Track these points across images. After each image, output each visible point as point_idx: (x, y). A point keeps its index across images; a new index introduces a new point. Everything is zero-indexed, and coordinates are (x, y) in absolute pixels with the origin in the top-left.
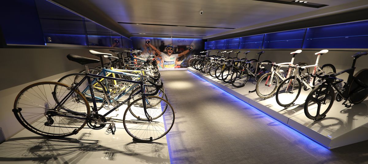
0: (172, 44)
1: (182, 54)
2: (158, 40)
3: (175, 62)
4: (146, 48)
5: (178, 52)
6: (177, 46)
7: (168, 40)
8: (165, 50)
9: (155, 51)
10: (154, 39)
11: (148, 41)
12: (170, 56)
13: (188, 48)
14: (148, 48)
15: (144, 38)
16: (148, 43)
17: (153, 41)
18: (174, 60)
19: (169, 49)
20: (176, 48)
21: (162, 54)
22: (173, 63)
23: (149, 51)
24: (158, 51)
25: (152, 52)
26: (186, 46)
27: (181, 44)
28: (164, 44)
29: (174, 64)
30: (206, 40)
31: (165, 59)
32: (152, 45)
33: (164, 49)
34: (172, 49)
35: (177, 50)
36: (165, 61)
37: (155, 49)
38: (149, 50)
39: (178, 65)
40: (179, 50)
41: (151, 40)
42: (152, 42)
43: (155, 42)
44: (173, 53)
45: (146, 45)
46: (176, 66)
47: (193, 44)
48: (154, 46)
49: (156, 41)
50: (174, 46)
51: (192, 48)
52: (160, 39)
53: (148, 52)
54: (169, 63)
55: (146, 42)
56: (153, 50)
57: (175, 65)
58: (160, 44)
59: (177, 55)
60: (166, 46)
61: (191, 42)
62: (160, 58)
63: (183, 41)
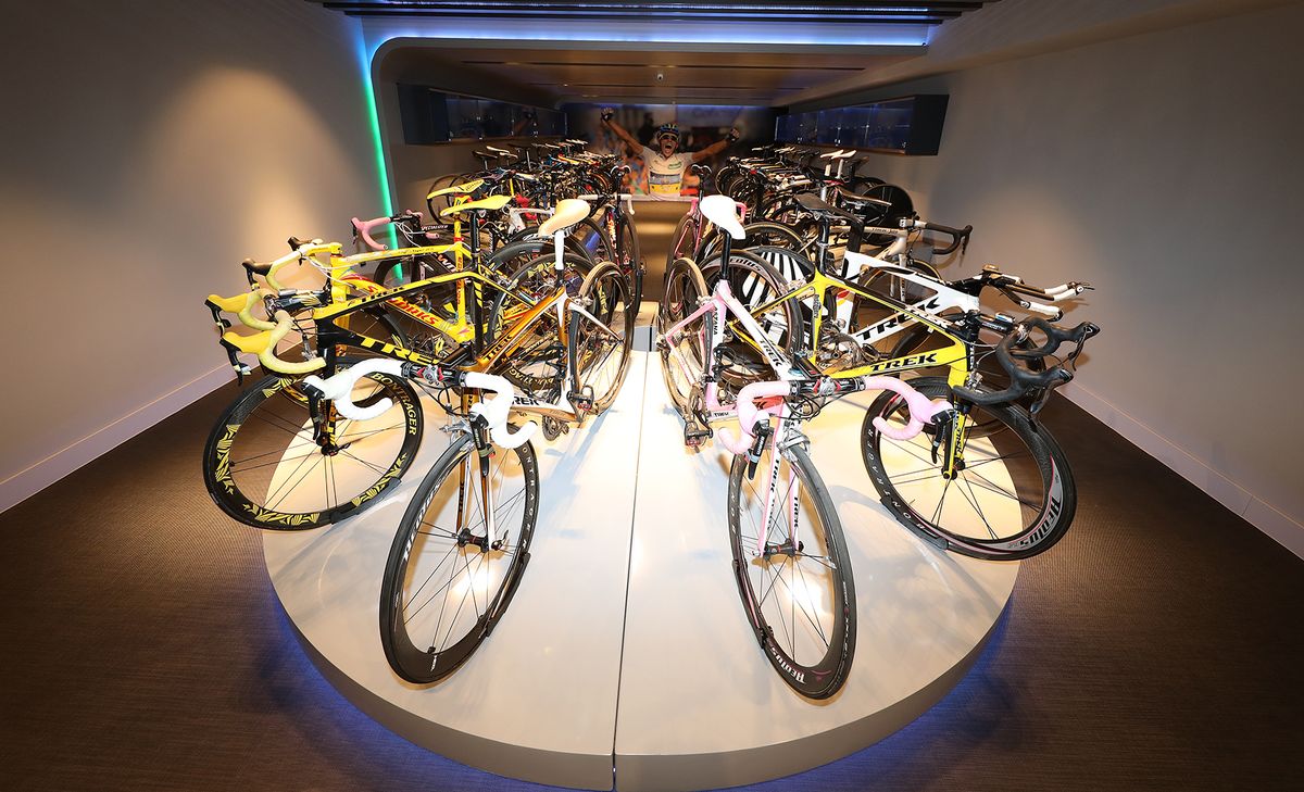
0: (676, 121)
1: (703, 152)
2: (636, 110)
3: (681, 177)
4: (601, 133)
5: (692, 146)
6: (689, 130)
7: (663, 112)
8: (656, 141)
9: (627, 142)
10: (626, 108)
11: (608, 114)
12: (667, 158)
13: (725, 135)
14: (608, 132)
15: (599, 107)
16: (606, 121)
17: (621, 113)
18: (681, 171)
19: (666, 137)
20: (685, 136)
21: (646, 150)
22: (675, 179)
23: (609, 143)
24: (634, 142)
25: (617, 146)
26: (717, 129)
27: (701, 123)
28: (652, 121)
29: (680, 185)
30: (783, 111)
31: (654, 165)
32: (618, 124)
33: (652, 137)
34: (674, 139)
35: (691, 141)
36: (652, 174)
37: (627, 137)
38: (610, 139)
39: (690, 187)
40: (695, 141)
41: (616, 109)
42: (617, 118)
43: (626, 117)
44: (678, 151)
45: (602, 125)
46: (685, 188)
47: (740, 122)
48: (622, 127)
49: (631, 113)
50: (681, 129)
51: (736, 134)
52: (642, 108)
53: (607, 147)
54: (665, 179)
55: (603, 116)
56: (620, 139)
57: (683, 185)
58: (641, 122)
59: (690, 155)
60: (658, 129)
61: (734, 115)
62: (638, 162)
63: (710, 112)
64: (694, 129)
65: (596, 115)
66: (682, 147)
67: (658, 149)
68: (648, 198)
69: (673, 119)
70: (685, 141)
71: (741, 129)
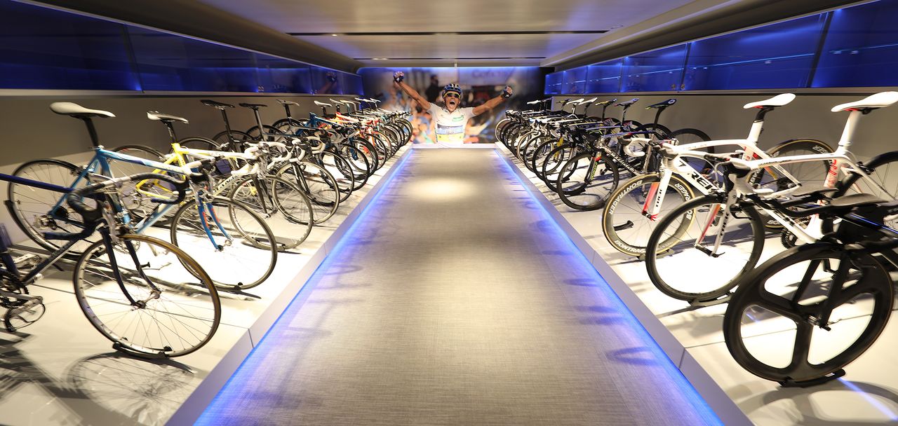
0: (458, 82)
1: (482, 107)
2: (423, 73)
3: (464, 127)
4: (394, 93)
5: (472, 102)
6: (469, 88)
7: (446, 74)
8: (441, 99)
9: (416, 100)
10: (414, 72)
11: (400, 77)
12: (451, 112)
13: (500, 91)
14: (399, 92)
15: (390, 71)
16: (399, 82)
17: (411, 76)
18: (464, 122)
19: (450, 95)
20: (467, 93)
21: (433, 107)
22: (458, 130)
23: (401, 101)
24: (423, 100)
25: (408, 103)
26: (493, 87)
27: (480, 82)
28: (437, 82)
29: (463, 134)
30: (550, 70)
31: (440, 118)
32: (408, 85)
33: (438, 95)
34: (457, 96)
35: (471, 98)
36: (439, 126)
37: (416, 95)
38: (402, 98)
39: (471, 136)
40: (475, 98)
41: (406, 73)
43: (415, 78)
44: (460, 106)
45: (394, 87)
46: (468, 137)
47: (513, 81)
48: (413, 88)
49: (419, 75)
50: (463, 88)
51: (510, 91)
52: (428, 71)
53: (400, 104)
54: (450, 130)
55: (395, 79)
56: (410, 97)
57: (465, 135)
58: (428, 83)
59: (470, 110)
60: (442, 88)
61: (508, 75)
62: (427, 117)
63: (487, 73)
64: (474, 87)
65: (389, 78)
66: (464, 103)
67: (443, 105)
68: (436, 146)
69: (455, 79)
70: (466, 98)
71: (514, 87)
